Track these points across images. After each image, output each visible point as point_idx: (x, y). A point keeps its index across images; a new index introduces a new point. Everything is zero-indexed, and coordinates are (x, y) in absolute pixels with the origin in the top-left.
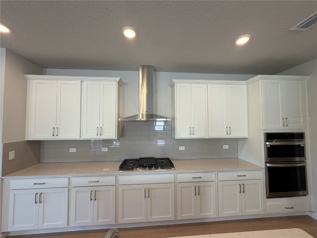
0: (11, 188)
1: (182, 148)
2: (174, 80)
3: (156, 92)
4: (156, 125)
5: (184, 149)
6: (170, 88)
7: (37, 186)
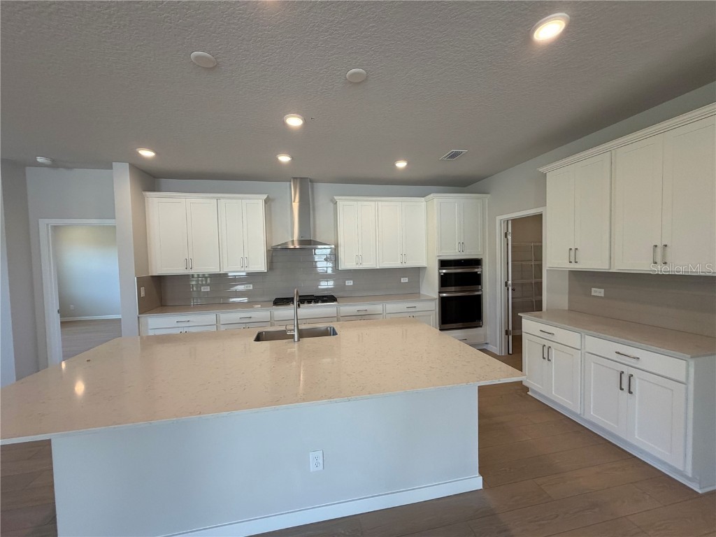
0: (150, 327)
1: (349, 283)
2: (336, 198)
3: (314, 210)
4: (315, 254)
5: (352, 284)
6: (332, 205)
7: (180, 325)
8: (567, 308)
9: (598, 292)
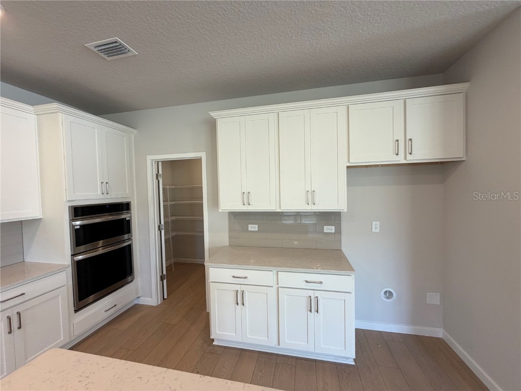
8: (228, 245)
9: (253, 228)
